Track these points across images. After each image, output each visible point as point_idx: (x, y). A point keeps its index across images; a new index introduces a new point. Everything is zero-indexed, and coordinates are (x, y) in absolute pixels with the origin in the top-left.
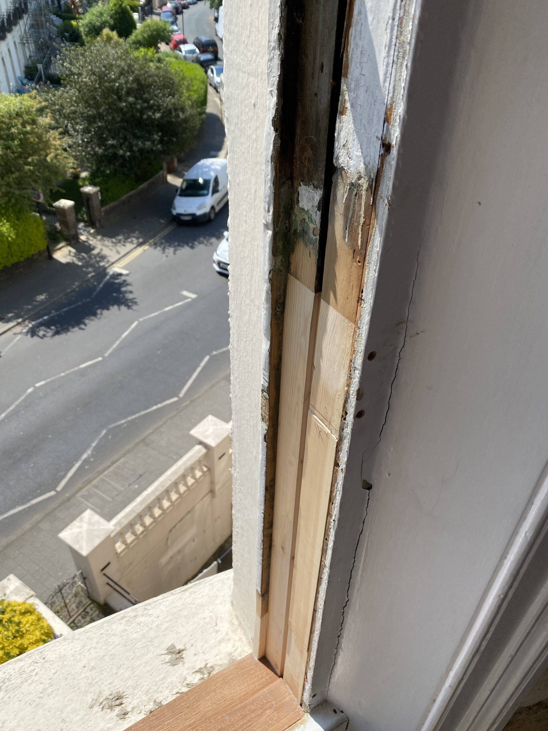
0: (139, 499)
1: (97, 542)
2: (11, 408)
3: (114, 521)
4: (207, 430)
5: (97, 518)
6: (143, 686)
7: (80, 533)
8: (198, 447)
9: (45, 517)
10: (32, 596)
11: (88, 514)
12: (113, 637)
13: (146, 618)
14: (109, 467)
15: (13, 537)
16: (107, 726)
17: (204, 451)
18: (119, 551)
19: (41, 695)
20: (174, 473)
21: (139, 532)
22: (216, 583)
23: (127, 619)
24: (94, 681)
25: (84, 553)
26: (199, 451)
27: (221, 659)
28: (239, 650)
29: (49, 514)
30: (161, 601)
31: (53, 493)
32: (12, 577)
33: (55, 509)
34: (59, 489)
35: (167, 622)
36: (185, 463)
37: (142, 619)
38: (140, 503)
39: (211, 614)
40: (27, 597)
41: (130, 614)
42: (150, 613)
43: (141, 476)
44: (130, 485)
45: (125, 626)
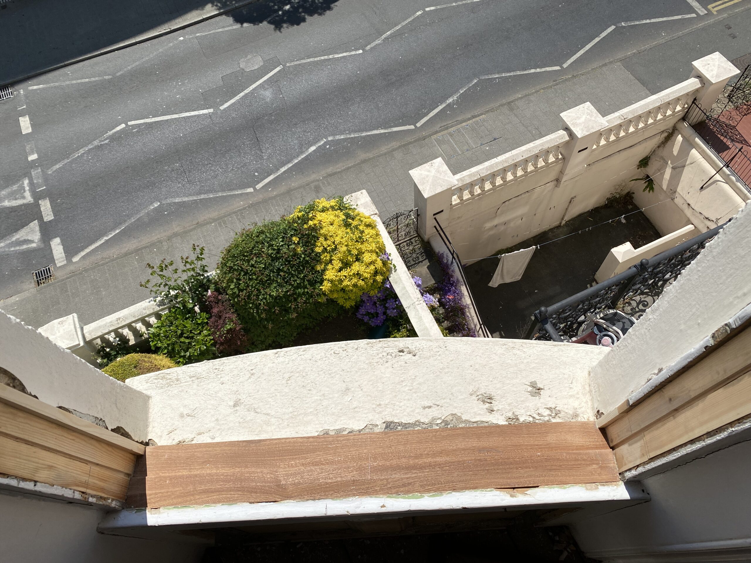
0: (487, 164)
1: (439, 190)
2: (397, 28)
3: (458, 176)
4: (579, 118)
5: (445, 167)
6: (508, 399)
7: (427, 176)
8: (562, 132)
9: (400, 147)
10: (376, 214)
11: (439, 161)
12: (494, 355)
13: (521, 353)
14: (469, 119)
15: (370, 155)
16: (479, 412)
17: (567, 138)
18: (453, 203)
19: (441, 371)
20: (529, 150)
21: (476, 194)
22: (581, 351)
23: (507, 347)
24: (476, 379)
25: (426, 195)
26: (562, 137)
27: (567, 409)
28: (583, 409)
29: (404, 146)
30: (535, 345)
31: (412, 127)
32: (364, 191)
33: (410, 143)
34: (418, 125)
35: (536, 363)
36: (542, 144)
37: (518, 352)
38: (487, 169)
39: (570, 373)
40: (372, 213)
41: (509, 344)
42: (525, 350)
43: (495, 139)
44: (481, 145)
45: (504, 351)
